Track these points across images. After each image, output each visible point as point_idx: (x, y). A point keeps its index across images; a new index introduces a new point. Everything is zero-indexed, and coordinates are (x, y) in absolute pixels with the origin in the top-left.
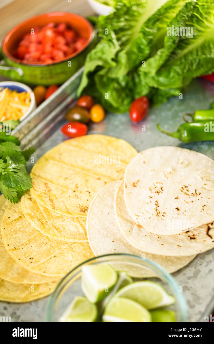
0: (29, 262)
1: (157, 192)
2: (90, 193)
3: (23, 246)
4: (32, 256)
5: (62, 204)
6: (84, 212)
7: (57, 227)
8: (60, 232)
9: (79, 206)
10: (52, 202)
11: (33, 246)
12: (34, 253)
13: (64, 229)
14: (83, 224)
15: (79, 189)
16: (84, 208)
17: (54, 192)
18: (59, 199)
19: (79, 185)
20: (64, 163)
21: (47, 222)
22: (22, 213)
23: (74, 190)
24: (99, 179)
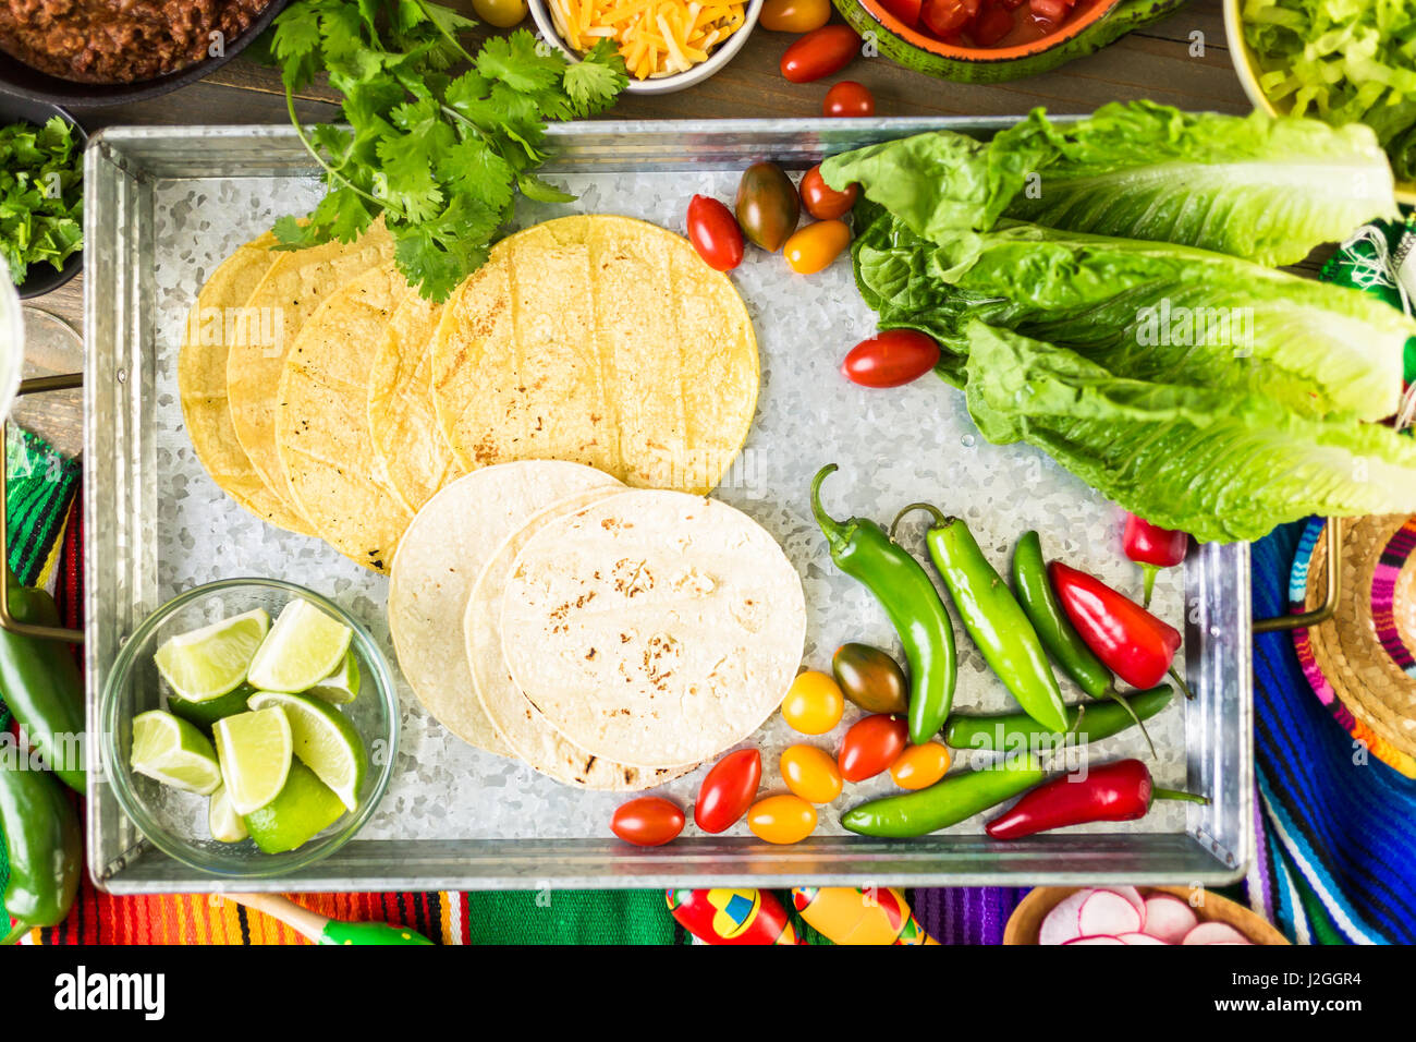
0: (294, 428)
1: (620, 585)
2: (539, 429)
3: (321, 381)
4: (313, 422)
5: (468, 389)
6: (479, 457)
7: (407, 425)
8: (398, 441)
9: (488, 431)
10: (457, 365)
11: (334, 405)
12: (321, 421)
13: (411, 444)
14: (450, 477)
15: (538, 396)
16: (491, 448)
17: (488, 344)
18: (478, 373)
19: (547, 386)
20: (596, 292)
21: (404, 391)
22: (395, 305)
23: (525, 385)
24: (595, 420)
